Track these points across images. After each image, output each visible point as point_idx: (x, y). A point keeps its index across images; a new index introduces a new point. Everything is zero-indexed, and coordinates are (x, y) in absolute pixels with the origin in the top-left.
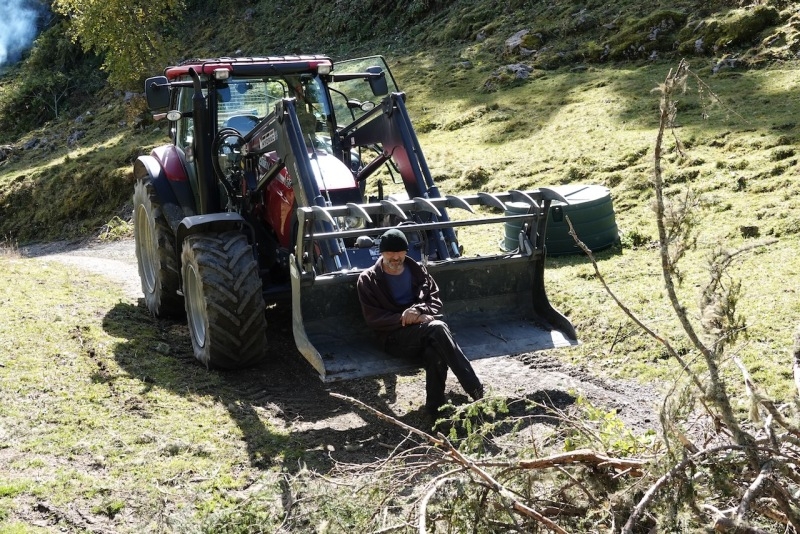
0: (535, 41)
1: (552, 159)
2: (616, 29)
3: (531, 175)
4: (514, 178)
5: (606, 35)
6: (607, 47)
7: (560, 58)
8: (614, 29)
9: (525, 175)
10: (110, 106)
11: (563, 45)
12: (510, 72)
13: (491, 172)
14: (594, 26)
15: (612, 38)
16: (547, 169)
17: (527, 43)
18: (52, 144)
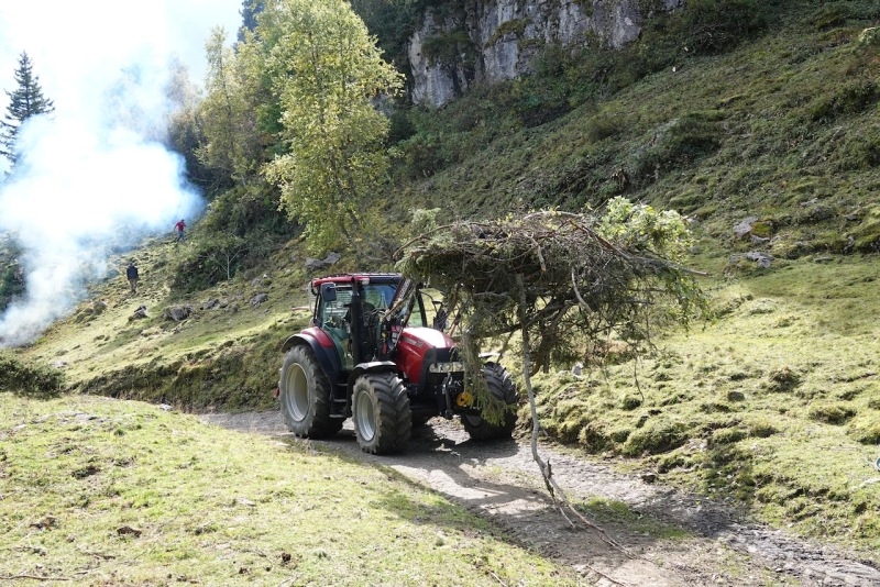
0: (767, 229)
1: (868, 363)
2: (858, 219)
3: (851, 380)
4: (831, 383)
5: (847, 226)
6: (850, 238)
7: (799, 247)
8: (855, 220)
9: (843, 380)
10: (288, 271)
11: (798, 234)
12: (750, 260)
13: (800, 374)
14: (830, 216)
15: (855, 229)
16: (868, 375)
17: (757, 230)
18: (234, 305)
